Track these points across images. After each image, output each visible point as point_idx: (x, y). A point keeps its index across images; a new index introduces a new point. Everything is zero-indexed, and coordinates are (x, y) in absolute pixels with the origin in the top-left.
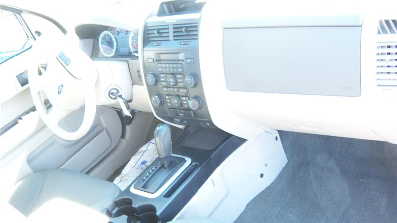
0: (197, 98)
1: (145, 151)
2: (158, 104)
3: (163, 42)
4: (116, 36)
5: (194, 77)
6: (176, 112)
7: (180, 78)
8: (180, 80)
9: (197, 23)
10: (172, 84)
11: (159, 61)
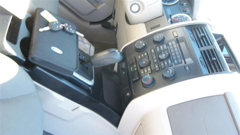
0: (154, 81)
1: (83, 42)
2: (137, 47)
3: (195, 42)
4: (178, 3)
5: (174, 76)
6: (133, 64)
7: (168, 63)
8: (166, 63)
9: (224, 70)
10: (160, 56)
11: (178, 41)
